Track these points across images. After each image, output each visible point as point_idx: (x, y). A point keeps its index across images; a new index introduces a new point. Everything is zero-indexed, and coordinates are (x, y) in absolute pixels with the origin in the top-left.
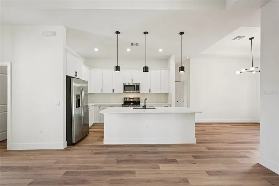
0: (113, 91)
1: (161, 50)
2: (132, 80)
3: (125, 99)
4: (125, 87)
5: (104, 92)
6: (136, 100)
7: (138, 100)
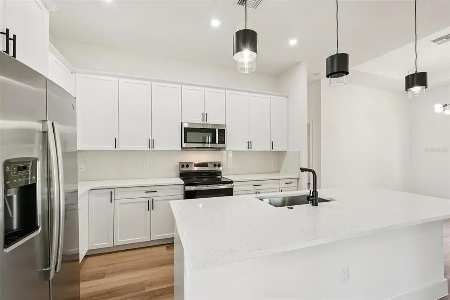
0: (151, 144)
1: (293, 42)
2: (205, 117)
3: (183, 166)
4: (188, 134)
5: (122, 147)
6: (213, 169)
7: (217, 169)
